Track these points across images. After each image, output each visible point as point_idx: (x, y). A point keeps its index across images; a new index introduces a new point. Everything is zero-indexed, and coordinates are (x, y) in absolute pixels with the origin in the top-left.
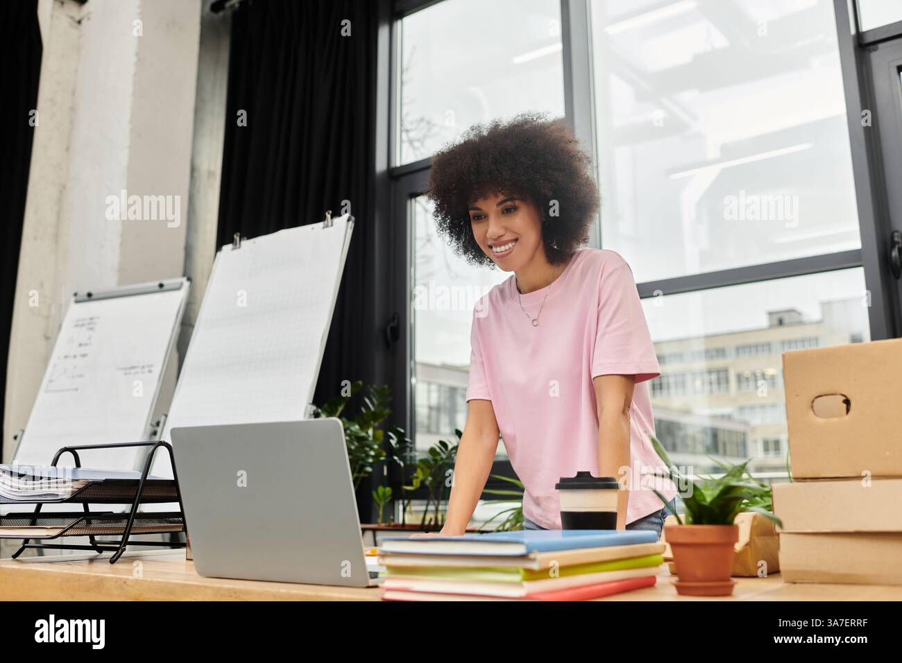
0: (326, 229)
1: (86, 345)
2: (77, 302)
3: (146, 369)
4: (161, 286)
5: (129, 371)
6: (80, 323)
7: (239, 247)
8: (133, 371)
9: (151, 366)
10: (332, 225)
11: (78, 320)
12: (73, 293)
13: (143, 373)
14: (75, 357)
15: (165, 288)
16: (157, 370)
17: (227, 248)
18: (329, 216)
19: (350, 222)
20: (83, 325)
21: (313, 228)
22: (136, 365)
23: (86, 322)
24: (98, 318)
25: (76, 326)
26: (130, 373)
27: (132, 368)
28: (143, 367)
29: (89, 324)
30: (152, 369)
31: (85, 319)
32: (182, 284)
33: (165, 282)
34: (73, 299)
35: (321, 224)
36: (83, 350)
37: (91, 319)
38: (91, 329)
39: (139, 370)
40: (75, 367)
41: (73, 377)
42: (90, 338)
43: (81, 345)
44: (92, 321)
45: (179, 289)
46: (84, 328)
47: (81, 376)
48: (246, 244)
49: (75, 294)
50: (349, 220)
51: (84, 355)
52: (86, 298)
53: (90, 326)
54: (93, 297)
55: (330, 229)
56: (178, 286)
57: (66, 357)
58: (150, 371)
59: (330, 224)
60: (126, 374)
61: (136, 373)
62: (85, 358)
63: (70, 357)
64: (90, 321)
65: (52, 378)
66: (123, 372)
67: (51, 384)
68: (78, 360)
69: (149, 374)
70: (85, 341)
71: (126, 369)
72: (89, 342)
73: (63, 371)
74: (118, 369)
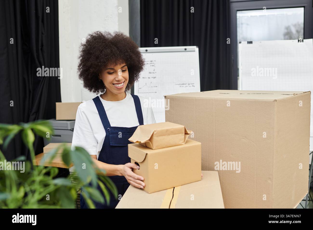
1: (153, 73)
4: (185, 49)
5: (181, 85)
8: (184, 85)
9: (193, 84)
15: (188, 50)
20: (147, 64)
22: (185, 83)
24: (155, 61)
26: (183, 86)
28: (189, 84)
29: (150, 63)
30: (194, 85)
31: (148, 61)
36: (152, 75)
37: (151, 61)
38: (153, 66)
39: (187, 85)
41: (152, 87)
42: (154, 70)
43: (150, 73)
44: (152, 62)
46: (149, 65)
47: (156, 87)
52: (145, 51)
53: (152, 65)
54: (148, 51)
57: (144, 78)
58: (193, 86)
60: (181, 87)
61: (186, 86)
62: (155, 79)
63: (146, 78)
64: (151, 62)
65: (139, 87)
66: (179, 85)
67: (140, 90)
68: (152, 79)
69: (193, 87)
70: (152, 71)
71: (180, 84)
72: (154, 72)
73: (145, 84)
74: (177, 84)
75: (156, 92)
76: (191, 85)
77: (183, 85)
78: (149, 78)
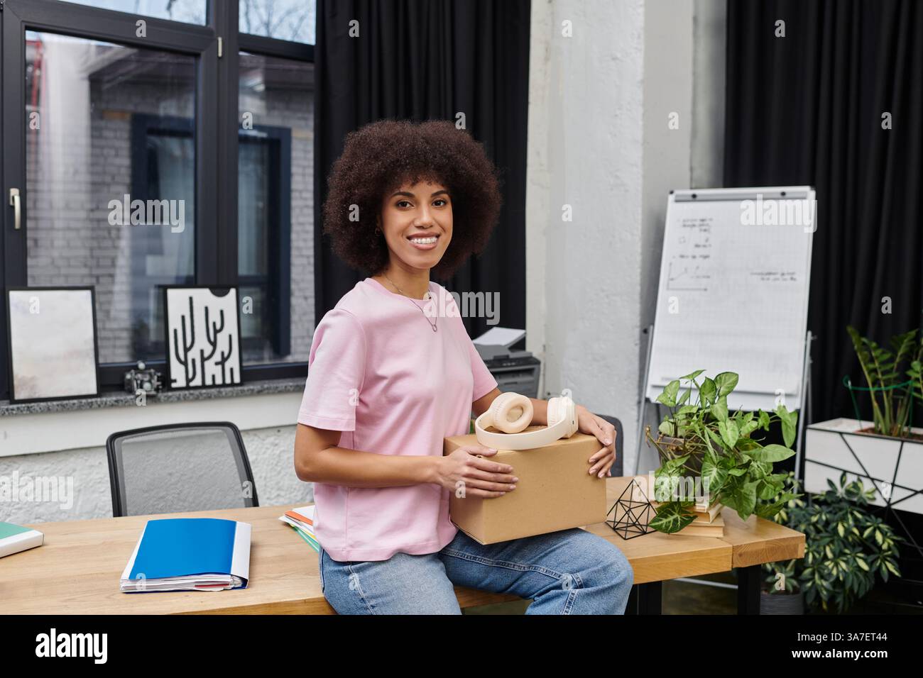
1: (705, 246)
2: (677, 201)
4: (783, 194)
5: (763, 276)
6: (690, 223)
8: (772, 277)
9: (793, 274)
11: (684, 221)
13: (785, 280)
15: (787, 196)
16: (802, 278)
20: (694, 226)
22: (773, 271)
23: (698, 223)
24: (711, 220)
25: (684, 226)
26: (768, 279)
27: (770, 274)
28: (783, 274)
29: (701, 225)
30: (794, 277)
31: (695, 220)
32: (806, 193)
33: (786, 190)
34: (671, 198)
36: (703, 251)
37: (703, 220)
38: (705, 230)
39: (778, 276)
40: (697, 267)
41: (698, 277)
42: (707, 240)
43: (697, 246)
44: (705, 223)
45: (802, 198)
46: (697, 229)
47: (708, 277)
49: (673, 193)
51: (706, 257)
52: (690, 198)
53: (704, 228)
54: (698, 199)
56: (802, 195)
57: (682, 256)
58: (792, 279)
60: (763, 279)
61: (776, 279)
62: (707, 259)
63: (687, 257)
64: (701, 223)
65: (671, 277)
66: (760, 277)
67: (671, 282)
68: (699, 261)
69: (793, 282)
70: (702, 242)
71: (762, 274)
72: (707, 244)
73: (683, 270)
74: (753, 274)
75: (706, 290)
76: (788, 277)
77: (767, 276)
78: (694, 257)
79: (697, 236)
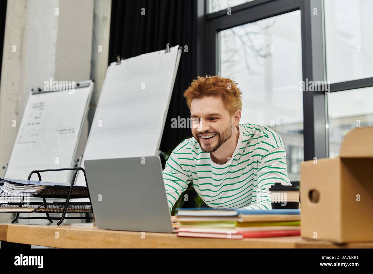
0: (167, 54)
1: (39, 118)
2: (33, 94)
3: (71, 131)
4: (78, 85)
5: (62, 132)
6: (35, 106)
7: (120, 64)
8: (64, 132)
9: (74, 129)
10: (170, 52)
11: (34, 104)
12: (31, 89)
13: (70, 133)
14: (33, 124)
15: (80, 86)
16: (77, 131)
17: (113, 64)
18: (168, 46)
19: (180, 50)
20: (37, 107)
21: (159, 53)
22: (66, 129)
23: (38, 105)
24: (45, 103)
25: (33, 107)
26: (62, 133)
27: (64, 130)
28: (70, 130)
29: (40, 106)
30: (74, 131)
31: (38, 104)
32: (89, 84)
33: (80, 83)
34: (31, 92)
35: (164, 51)
36: (38, 120)
37: (41, 103)
38: (41, 109)
39: (67, 131)
40: (34, 130)
41: (33, 135)
42: (41, 114)
43: (36, 118)
44: (42, 105)
45: (88, 86)
46: (38, 109)
47: (37, 135)
48: (124, 62)
49: (32, 90)
50: (179, 49)
51: (38, 124)
52: (38, 91)
53: (41, 107)
54: (42, 91)
55: (168, 54)
56: (87, 85)
57: (28, 124)
58: (73, 132)
59: (169, 51)
60: (60, 133)
61: (66, 133)
63: (30, 124)
65: (21, 136)
66: (59, 132)
67: (21, 139)
68: (35, 125)
69: (73, 134)
70: (38, 116)
71: (60, 131)
72: (40, 116)
73: (27, 132)
74: (57, 131)
75: (34, 142)
79: (37, 112)
